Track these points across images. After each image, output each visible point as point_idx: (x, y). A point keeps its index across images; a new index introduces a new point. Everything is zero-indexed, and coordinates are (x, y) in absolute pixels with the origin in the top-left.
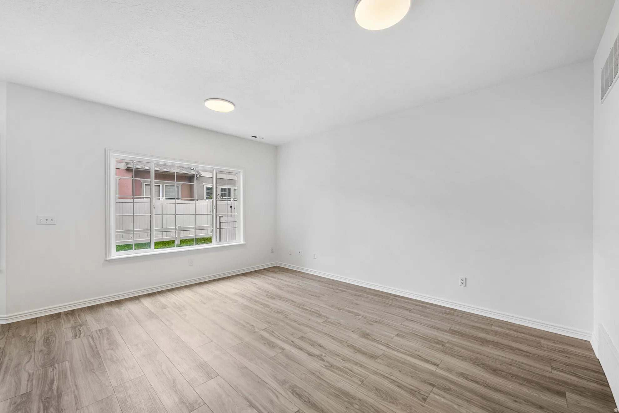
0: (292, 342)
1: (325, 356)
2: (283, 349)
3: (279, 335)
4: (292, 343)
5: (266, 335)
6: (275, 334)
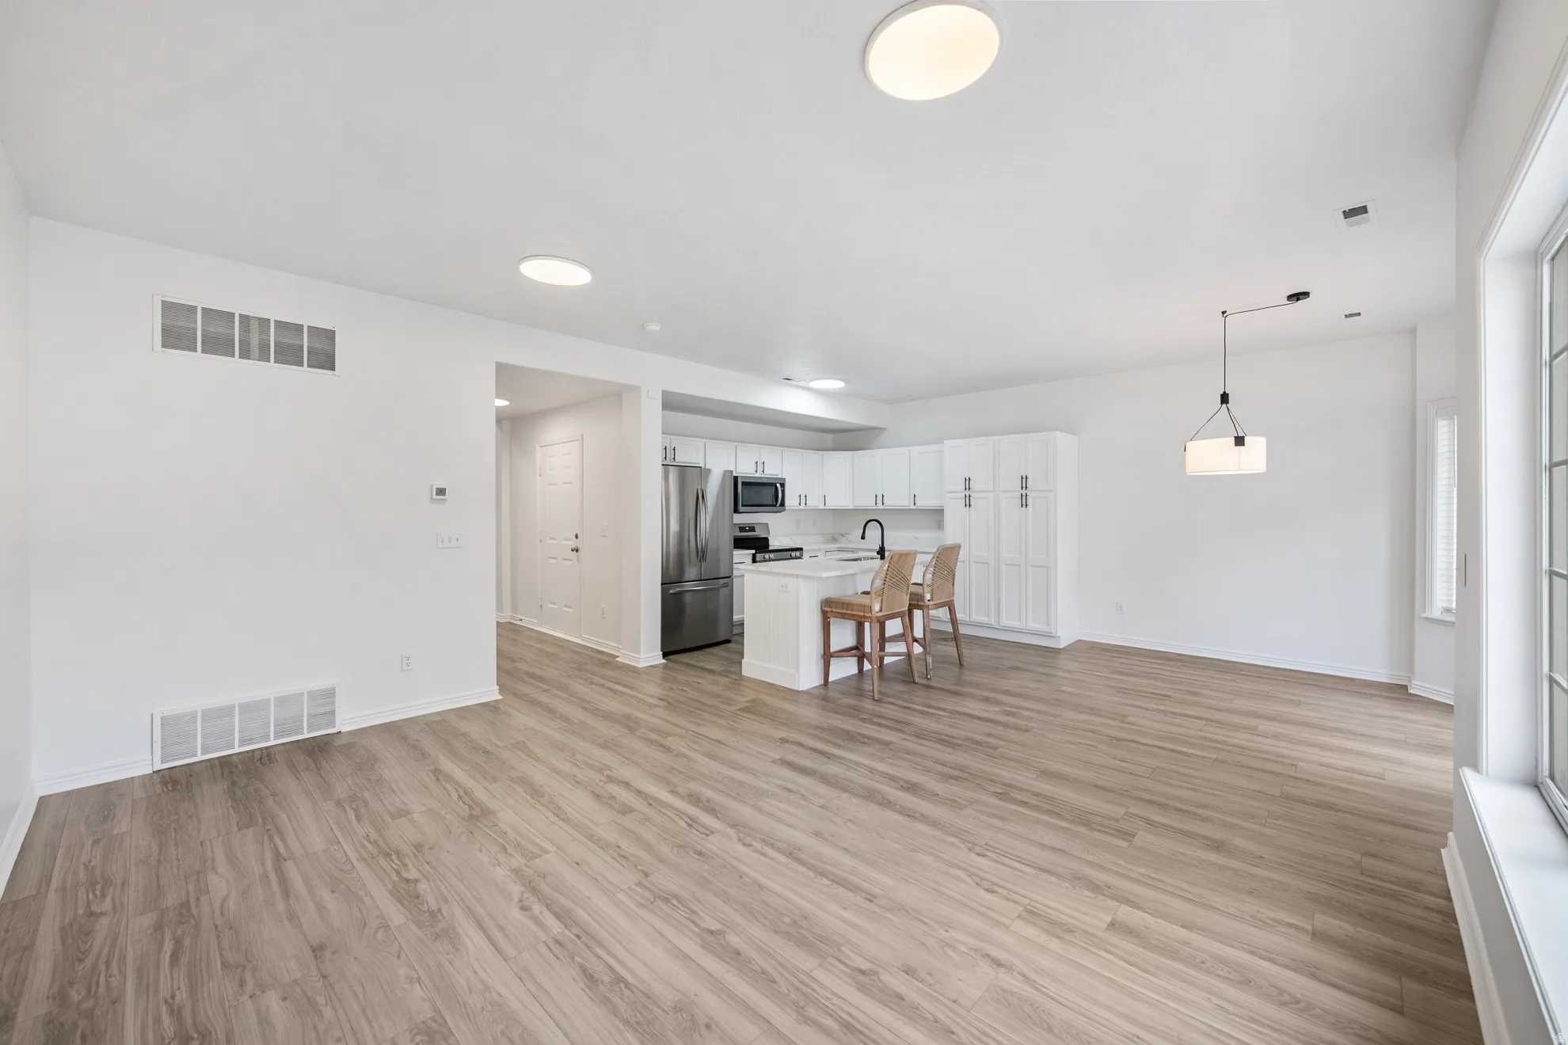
0: (650, 804)
1: (601, 781)
2: (672, 792)
3: (676, 818)
4: (651, 802)
5: (707, 819)
6: (685, 822)
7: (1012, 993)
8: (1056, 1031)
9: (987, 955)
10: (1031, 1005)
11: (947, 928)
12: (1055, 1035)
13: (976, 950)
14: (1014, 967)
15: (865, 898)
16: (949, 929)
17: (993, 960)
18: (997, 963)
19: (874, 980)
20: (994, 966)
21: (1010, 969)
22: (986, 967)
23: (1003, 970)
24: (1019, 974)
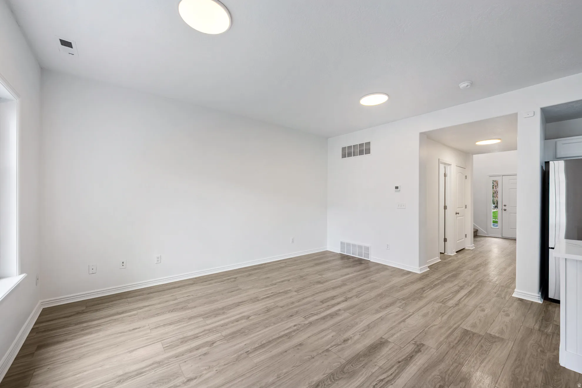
7: (175, 379)
8: (152, 384)
9: (196, 378)
10: (166, 383)
11: (218, 371)
12: (151, 384)
13: (200, 376)
14: (184, 385)
15: (249, 351)
16: (217, 372)
17: (192, 379)
18: (190, 380)
19: (208, 345)
20: (189, 378)
21: (184, 383)
22: (191, 375)
23: (186, 380)
24: (180, 385)
